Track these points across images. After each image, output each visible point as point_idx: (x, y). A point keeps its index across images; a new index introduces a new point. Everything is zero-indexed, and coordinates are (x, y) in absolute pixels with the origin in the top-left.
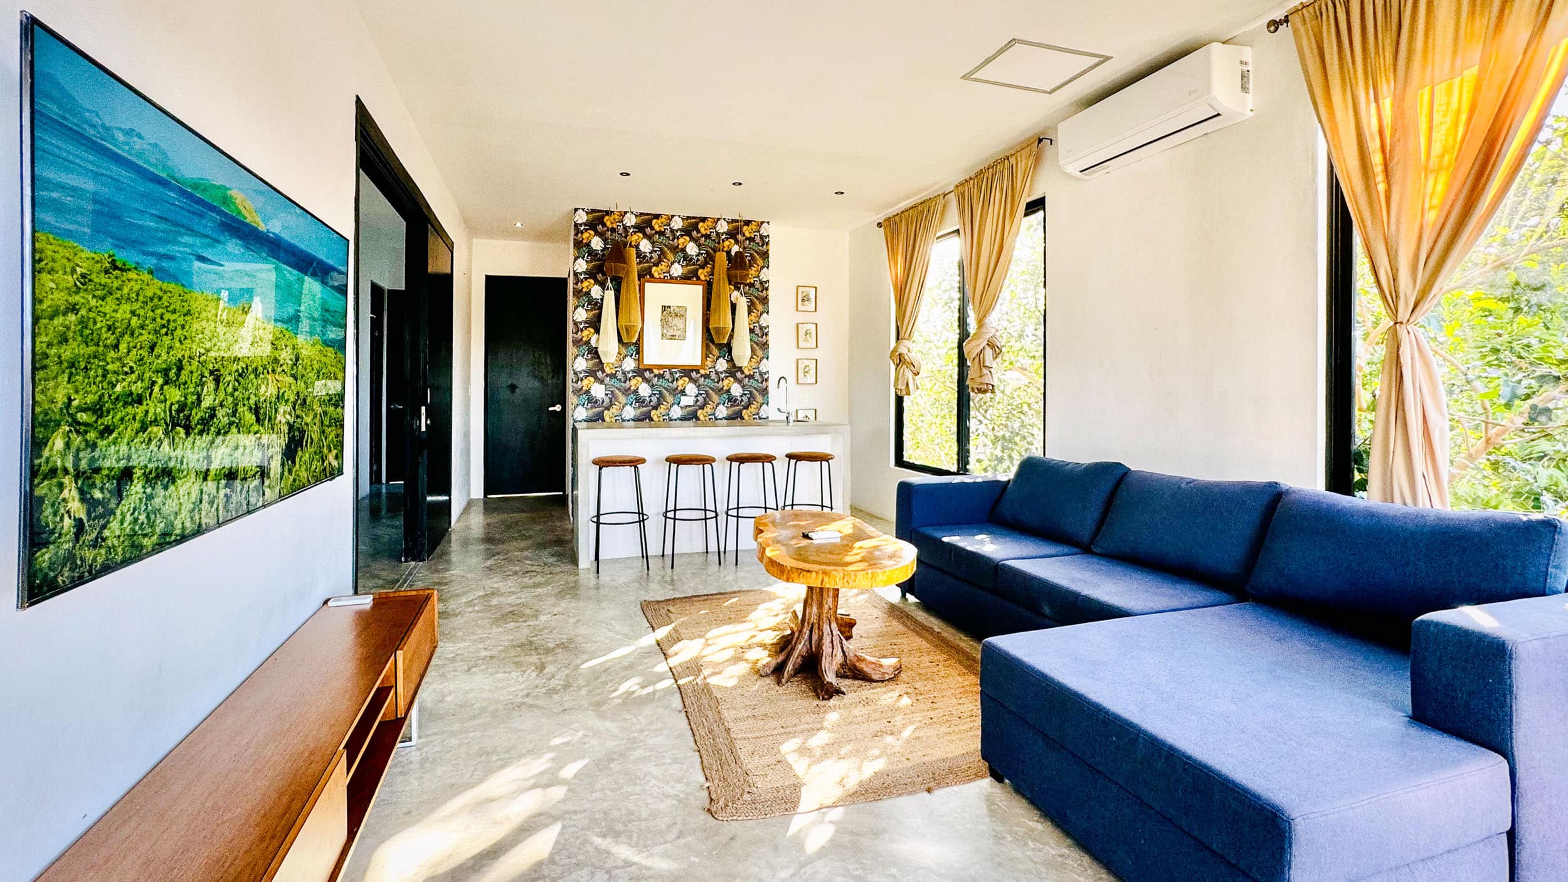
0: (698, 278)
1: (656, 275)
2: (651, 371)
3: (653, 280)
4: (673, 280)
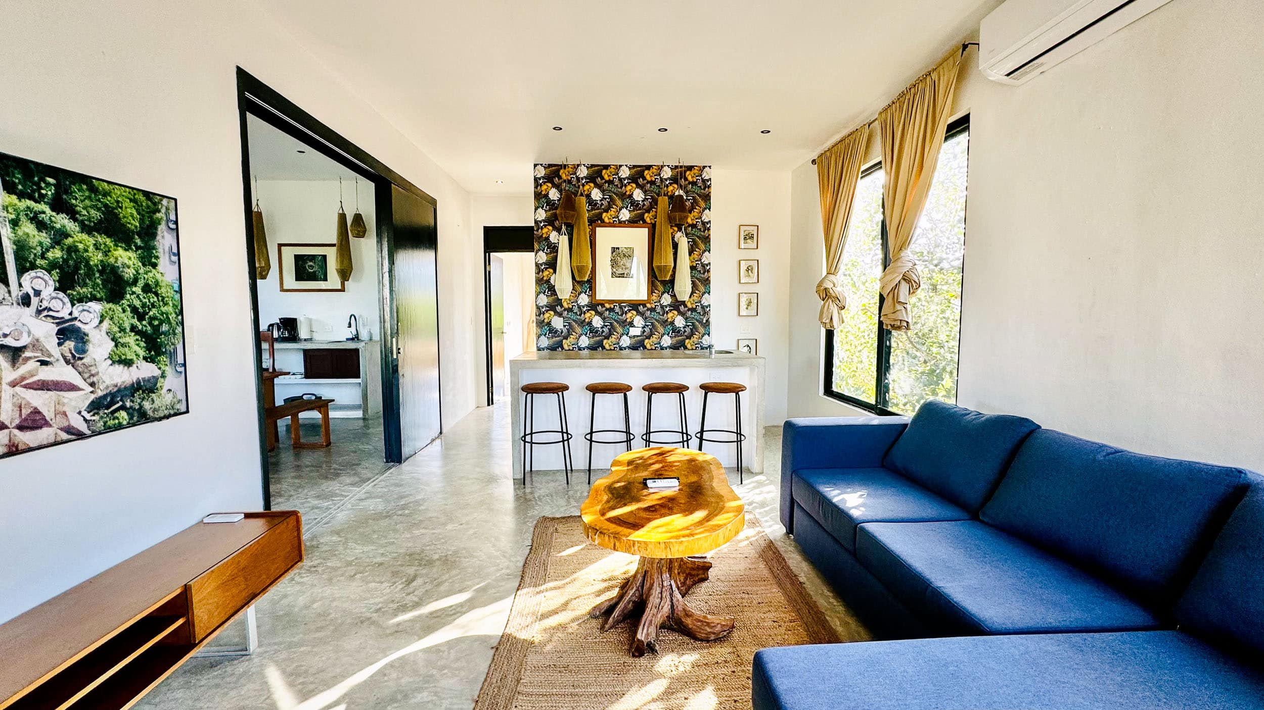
0: (644, 222)
1: (606, 220)
2: (603, 306)
3: (604, 224)
4: (622, 224)
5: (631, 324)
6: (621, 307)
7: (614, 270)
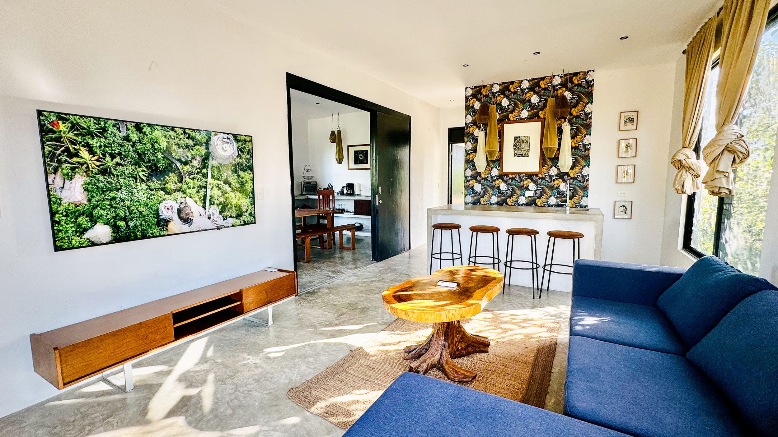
0: (539, 117)
1: (512, 119)
2: (507, 176)
3: (510, 122)
4: (522, 120)
5: (527, 188)
6: (520, 177)
7: (516, 152)
